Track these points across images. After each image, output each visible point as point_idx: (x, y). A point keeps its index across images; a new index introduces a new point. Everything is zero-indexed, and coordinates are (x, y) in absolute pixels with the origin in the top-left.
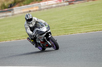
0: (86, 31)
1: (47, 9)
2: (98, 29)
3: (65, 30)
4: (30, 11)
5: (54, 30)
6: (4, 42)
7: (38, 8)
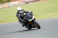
7: (8, 6)
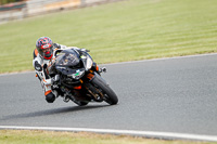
0: (181, 52)
2: (207, 49)
3: (135, 49)
4: (62, 9)
5: (113, 49)
6: (6, 74)
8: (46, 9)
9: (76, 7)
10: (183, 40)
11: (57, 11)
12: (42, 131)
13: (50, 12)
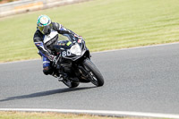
0: (128, 45)
1: (58, 6)
4: (28, 11)
8: (14, 11)
9: (39, 9)
10: (129, 34)
11: (23, 12)
12: (15, 112)
13: (18, 13)
